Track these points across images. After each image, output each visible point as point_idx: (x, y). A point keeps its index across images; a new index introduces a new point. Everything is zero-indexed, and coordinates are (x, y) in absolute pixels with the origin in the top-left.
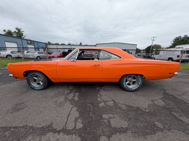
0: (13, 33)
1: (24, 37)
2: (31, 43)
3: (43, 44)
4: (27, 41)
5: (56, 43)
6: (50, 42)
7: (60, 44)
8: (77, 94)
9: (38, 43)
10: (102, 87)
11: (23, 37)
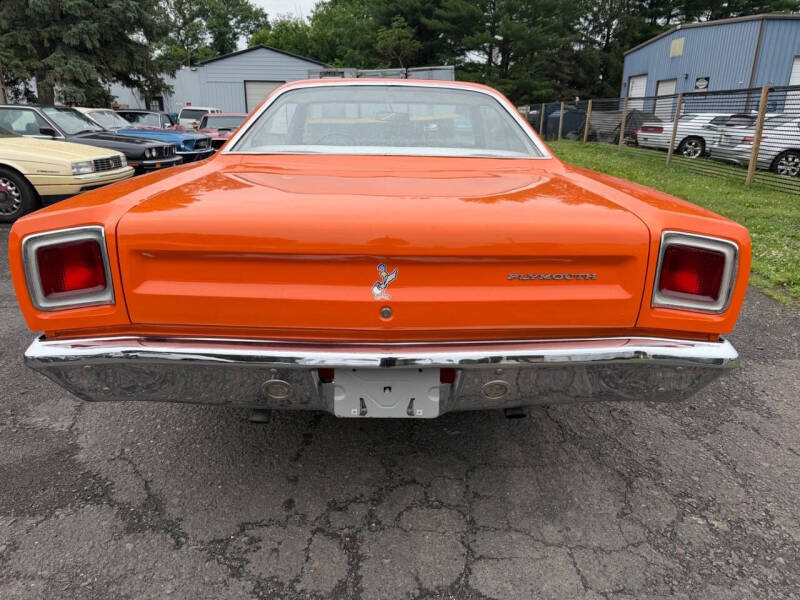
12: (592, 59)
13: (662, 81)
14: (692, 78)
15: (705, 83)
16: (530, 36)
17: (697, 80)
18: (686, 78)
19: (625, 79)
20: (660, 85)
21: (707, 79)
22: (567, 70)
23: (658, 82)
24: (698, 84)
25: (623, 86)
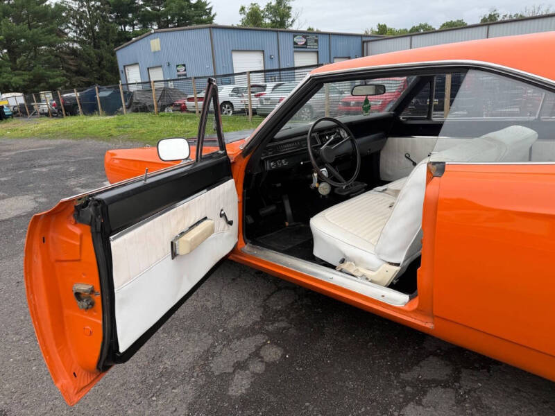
0: (262, 12)
1: (292, 22)
2: (306, 44)
3: (353, 39)
4: (294, 36)
5: (417, 25)
7: (437, 29)
8: (273, 353)
9: (332, 37)
10: (465, 373)
11: (290, 20)
12: (89, 54)
13: (151, 68)
14: (173, 66)
15: (184, 68)
16: (33, 36)
17: (177, 66)
18: (169, 65)
19: (121, 68)
20: (150, 71)
21: (184, 65)
22: (70, 62)
23: (148, 69)
24: (178, 69)
25: (120, 73)
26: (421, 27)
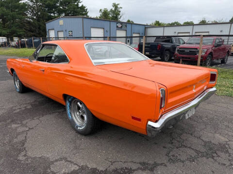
0: (109, 12)
6: (160, 22)
11: (120, 16)
12: (35, 24)
14: (67, 31)
16: (13, 15)
21: (72, 31)
22: (27, 26)
23: (58, 32)
24: (69, 33)
25: (47, 32)
26: (175, 23)
